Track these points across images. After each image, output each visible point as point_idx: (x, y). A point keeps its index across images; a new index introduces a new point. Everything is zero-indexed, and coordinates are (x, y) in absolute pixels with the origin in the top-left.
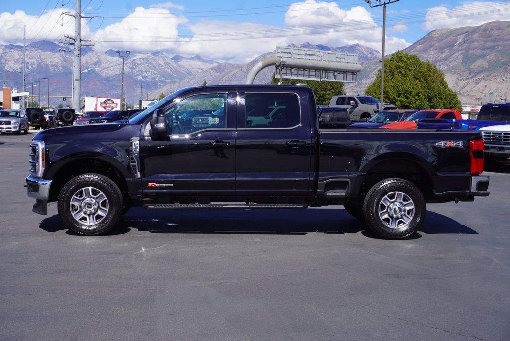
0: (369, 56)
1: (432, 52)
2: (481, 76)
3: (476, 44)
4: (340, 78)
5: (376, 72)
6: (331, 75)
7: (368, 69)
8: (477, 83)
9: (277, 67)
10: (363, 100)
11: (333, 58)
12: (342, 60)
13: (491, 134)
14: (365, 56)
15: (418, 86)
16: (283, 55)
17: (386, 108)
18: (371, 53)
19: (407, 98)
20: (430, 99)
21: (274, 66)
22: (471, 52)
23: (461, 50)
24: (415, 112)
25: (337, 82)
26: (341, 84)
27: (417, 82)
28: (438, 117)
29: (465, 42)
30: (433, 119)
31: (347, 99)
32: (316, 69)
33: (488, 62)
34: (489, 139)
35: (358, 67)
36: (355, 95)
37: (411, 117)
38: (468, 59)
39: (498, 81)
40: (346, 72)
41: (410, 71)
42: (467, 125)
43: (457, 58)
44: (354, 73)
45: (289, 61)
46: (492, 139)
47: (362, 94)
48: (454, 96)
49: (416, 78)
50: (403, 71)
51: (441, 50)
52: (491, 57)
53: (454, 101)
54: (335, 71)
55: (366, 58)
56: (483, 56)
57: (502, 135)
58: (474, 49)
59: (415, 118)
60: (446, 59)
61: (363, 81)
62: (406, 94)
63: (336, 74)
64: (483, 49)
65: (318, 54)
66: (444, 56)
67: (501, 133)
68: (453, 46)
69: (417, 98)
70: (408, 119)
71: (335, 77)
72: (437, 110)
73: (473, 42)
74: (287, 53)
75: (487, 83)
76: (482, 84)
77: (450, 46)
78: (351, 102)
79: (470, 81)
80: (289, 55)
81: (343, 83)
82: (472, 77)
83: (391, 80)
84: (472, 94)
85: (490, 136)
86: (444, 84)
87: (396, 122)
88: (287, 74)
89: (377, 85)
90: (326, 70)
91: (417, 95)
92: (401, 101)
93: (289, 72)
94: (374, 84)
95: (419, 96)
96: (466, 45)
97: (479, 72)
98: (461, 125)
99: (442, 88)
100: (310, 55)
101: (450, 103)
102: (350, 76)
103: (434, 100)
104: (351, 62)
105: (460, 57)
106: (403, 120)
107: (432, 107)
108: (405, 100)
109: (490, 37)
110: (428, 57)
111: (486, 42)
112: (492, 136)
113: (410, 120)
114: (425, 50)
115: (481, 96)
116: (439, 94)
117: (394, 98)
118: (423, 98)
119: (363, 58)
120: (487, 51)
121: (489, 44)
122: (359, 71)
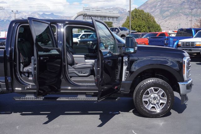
0: (122, 11)
1: (148, 9)
2: (167, 18)
3: (165, 5)
4: (111, 20)
5: (126, 17)
6: (107, 19)
7: (122, 17)
8: (166, 21)
9: (83, 16)
10: (122, 29)
11: (108, 11)
12: (112, 12)
13: (185, 43)
15: (143, 23)
16: (86, 11)
17: (132, 33)
18: (123, 10)
19: (140, 28)
20: (149, 28)
21: (82, 16)
22: (163, 9)
23: (159, 8)
24: (146, 34)
25: (110, 22)
26: (112, 23)
27: (144, 21)
28: (157, 36)
29: (161, 5)
30: (155, 37)
31: (114, 29)
32: (101, 16)
33: (170, 12)
35: (118, 15)
36: (118, 27)
37: (145, 36)
38: (162, 12)
39: (174, 20)
40: (114, 17)
41: (141, 17)
43: (157, 12)
44: (117, 18)
45: (88, 13)
47: (121, 27)
48: (159, 26)
49: (143, 19)
50: (138, 17)
51: (151, 8)
52: (171, 10)
53: (159, 29)
54: (109, 17)
55: (121, 13)
56: (168, 10)
57: (191, 43)
58: (164, 7)
59: (147, 37)
60: (153, 12)
61: (121, 22)
62: (139, 26)
63: (109, 18)
64: (168, 7)
65: (101, 10)
66: (152, 10)
67: (190, 43)
68: (156, 7)
69: (144, 28)
70: (143, 37)
71: (109, 20)
72: (157, 32)
73: (164, 5)
74: (88, 10)
75: (170, 21)
76: (168, 21)
77: (155, 7)
78: (116, 30)
79: (163, 20)
80: (89, 11)
81: (112, 22)
82: (164, 19)
83: (133, 20)
84: (164, 26)
86: (154, 22)
88: (88, 19)
89: (128, 22)
90: (105, 17)
91: (144, 26)
92: (137, 29)
93: (89, 18)
94: (125, 23)
95: (145, 27)
96: (161, 6)
97: (167, 17)
98: (170, 39)
99: (154, 23)
100: (98, 10)
101: (157, 30)
102: (115, 19)
103: (151, 29)
104: (115, 13)
105: (159, 11)
106: (141, 38)
107: (150, 32)
108: (139, 29)
109: (171, 2)
110: (147, 11)
111: (169, 5)
113: (144, 38)
114: (145, 8)
115: (168, 26)
116: (153, 27)
117: (135, 28)
118: (146, 28)
120: (169, 8)
121: (170, 6)
122: (119, 17)
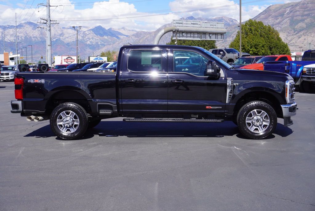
0: (231, 23)
1: (270, 19)
2: (301, 33)
3: (298, 13)
4: (213, 38)
5: (236, 33)
6: (207, 36)
7: (231, 32)
8: (299, 38)
9: (174, 32)
10: (229, 51)
11: (208, 25)
12: (214, 27)
13: (311, 70)
14: (229, 23)
15: (262, 41)
16: (177, 25)
17: (243, 56)
18: (232, 21)
19: (256, 49)
20: (271, 49)
21: (172, 32)
22: (295, 18)
23: (288, 17)
24: (261, 58)
25: (211, 41)
26: (214, 42)
27: (262, 38)
28: (277, 60)
29: (291, 12)
30: (274, 61)
31: (218, 51)
32: (198, 33)
33: (306, 24)
34: (310, 73)
35: (224, 30)
36: (223, 48)
37: (259, 61)
38: (293, 23)
39: (313, 36)
40: (217, 34)
41: (258, 31)
42: (295, 64)
43: (286, 22)
44: (222, 34)
45: (181, 28)
46: (312, 73)
47: (228, 47)
48: (286, 46)
49: (261, 36)
50: (254, 32)
51: (276, 17)
52: (308, 20)
53: (286, 49)
54: (210, 34)
55: (229, 25)
56: (302, 20)
58: (297, 16)
59: (262, 61)
60: (279, 23)
61: (228, 39)
62: (256, 46)
63: (211, 35)
64: (303, 16)
65: (199, 23)
66: (278, 21)
68: (284, 15)
69: (263, 48)
70: (257, 62)
71: (210, 37)
72: (276, 56)
73: (296, 12)
74: (180, 23)
75: (306, 37)
76: (303, 38)
77: (282, 15)
78: (221, 52)
79: (295, 36)
80: (181, 25)
81: (215, 41)
82: (296, 34)
83: (246, 37)
84: (296, 44)
85: (310, 71)
86: (279, 39)
87: (250, 64)
88: (180, 37)
89: (237, 41)
90: (204, 33)
91: (263, 46)
92: (252, 51)
93: (181, 35)
94: (235, 41)
95: (264, 47)
96: (291, 15)
97: (300, 31)
98: (292, 65)
99: (278, 42)
100: (194, 24)
101: (283, 51)
102: (219, 36)
103: (273, 49)
104: (220, 28)
105: (288, 21)
106: (254, 63)
107: (272, 54)
108: (255, 50)
109: (307, 8)
110: (268, 22)
111: (304, 11)
112: (312, 71)
113: (259, 63)
114: (266, 18)
115: (302, 45)
116: (276, 46)
117: (249, 49)
118: (266, 48)
119: (227, 25)
120: (305, 17)
121: (306, 13)
122: (225, 33)
